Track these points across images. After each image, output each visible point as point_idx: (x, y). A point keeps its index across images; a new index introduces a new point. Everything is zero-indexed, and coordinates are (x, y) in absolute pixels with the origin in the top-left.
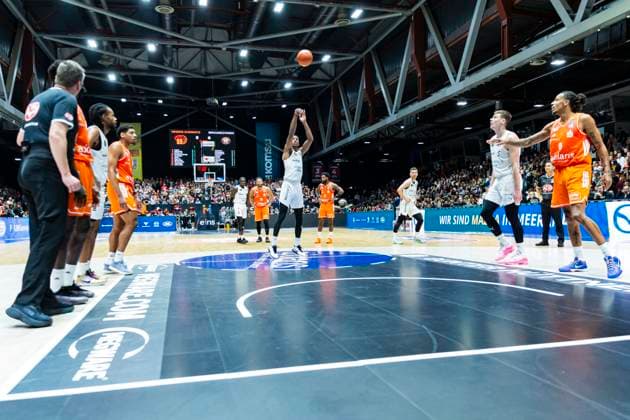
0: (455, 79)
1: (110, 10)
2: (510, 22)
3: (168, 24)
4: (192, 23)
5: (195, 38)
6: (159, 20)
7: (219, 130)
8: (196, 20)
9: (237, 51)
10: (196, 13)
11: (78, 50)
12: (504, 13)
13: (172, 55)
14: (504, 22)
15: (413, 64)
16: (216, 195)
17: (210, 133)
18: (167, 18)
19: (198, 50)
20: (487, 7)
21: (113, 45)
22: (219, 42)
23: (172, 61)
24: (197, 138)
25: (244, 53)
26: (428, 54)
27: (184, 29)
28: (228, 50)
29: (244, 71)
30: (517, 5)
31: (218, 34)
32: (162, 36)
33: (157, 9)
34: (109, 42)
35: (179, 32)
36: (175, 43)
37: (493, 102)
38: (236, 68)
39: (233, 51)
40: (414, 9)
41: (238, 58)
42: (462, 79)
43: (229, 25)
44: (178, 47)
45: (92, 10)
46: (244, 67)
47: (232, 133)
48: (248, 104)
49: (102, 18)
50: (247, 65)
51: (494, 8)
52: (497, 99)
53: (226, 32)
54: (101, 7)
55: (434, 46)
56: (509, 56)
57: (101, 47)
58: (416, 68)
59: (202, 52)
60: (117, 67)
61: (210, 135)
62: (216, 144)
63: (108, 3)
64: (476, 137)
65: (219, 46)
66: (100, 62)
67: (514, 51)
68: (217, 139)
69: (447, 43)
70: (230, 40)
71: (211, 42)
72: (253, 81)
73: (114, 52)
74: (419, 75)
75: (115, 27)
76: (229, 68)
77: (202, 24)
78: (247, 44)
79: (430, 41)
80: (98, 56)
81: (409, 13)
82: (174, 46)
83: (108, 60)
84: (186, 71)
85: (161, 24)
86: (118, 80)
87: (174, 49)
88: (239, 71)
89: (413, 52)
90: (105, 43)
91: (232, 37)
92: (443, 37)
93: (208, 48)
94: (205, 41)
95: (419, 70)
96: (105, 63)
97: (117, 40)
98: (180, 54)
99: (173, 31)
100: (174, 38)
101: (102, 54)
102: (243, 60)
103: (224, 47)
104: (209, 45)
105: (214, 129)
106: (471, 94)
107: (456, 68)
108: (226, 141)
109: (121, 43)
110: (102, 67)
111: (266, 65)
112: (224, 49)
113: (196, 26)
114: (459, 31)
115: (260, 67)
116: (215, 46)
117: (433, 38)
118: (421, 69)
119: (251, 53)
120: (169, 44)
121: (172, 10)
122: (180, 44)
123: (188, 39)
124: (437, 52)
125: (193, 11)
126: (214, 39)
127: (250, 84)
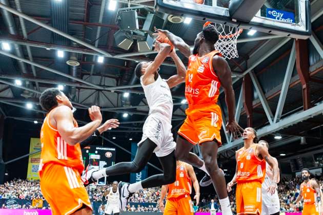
0: (273, 121)
1: (35, 61)
2: (308, 86)
3: (74, 73)
4: (92, 73)
5: (93, 83)
6: (69, 70)
7: (104, 147)
8: (94, 70)
9: (122, 93)
10: (95, 66)
11: (7, 86)
12: (304, 80)
13: (75, 93)
14: (304, 86)
15: (244, 109)
16: (97, 195)
17: (97, 148)
18: (74, 69)
19: (94, 90)
20: (293, 76)
21: (34, 84)
22: (109, 87)
23: (74, 97)
24: (87, 151)
25: (126, 95)
26: (254, 103)
27: (85, 77)
28: (115, 92)
29: (125, 107)
30: (312, 76)
31: (109, 81)
32: (69, 80)
33: (68, 63)
34: (30, 82)
35: (82, 79)
36: (78, 85)
37: (299, 138)
38: (120, 104)
39: (119, 93)
40: (245, 74)
41: (122, 98)
42: (277, 121)
43: (117, 76)
44: (79, 88)
45: (22, 60)
46: (126, 104)
47: (114, 149)
48: (127, 129)
49: (28, 66)
50: (128, 103)
51: (297, 77)
52: (302, 136)
53: (115, 80)
54: (28, 59)
55: (258, 98)
56: (309, 108)
57: (24, 85)
58: (247, 112)
59: (97, 92)
60: (34, 99)
61: (98, 150)
62: (101, 157)
63: (33, 57)
64: (289, 161)
65: (109, 89)
66: (22, 95)
67: (311, 105)
68: (102, 153)
69: (267, 97)
70: (117, 85)
71: (104, 86)
72: (132, 114)
73: (33, 89)
74: (248, 116)
75: (36, 72)
76: (116, 105)
77: (98, 74)
78: (129, 89)
79: (255, 95)
80: (22, 91)
81: (241, 76)
82: (77, 87)
83: (28, 94)
84: (84, 104)
85: (70, 73)
86: (34, 108)
87: (77, 90)
88: (122, 106)
89: (244, 101)
90: (27, 83)
91: (119, 84)
92: (264, 93)
93: (101, 90)
94: (100, 85)
95: (248, 113)
96: (26, 96)
97: (37, 81)
98: (81, 93)
99: (78, 77)
100: (77, 82)
101: (24, 90)
102: (126, 100)
103: (113, 90)
104: (102, 88)
105: (100, 146)
106: (284, 132)
107: (274, 113)
108: (109, 155)
109: (39, 83)
110: (24, 99)
111: (141, 103)
112: (113, 91)
113: (93, 75)
114: (274, 90)
115: (137, 105)
116: (106, 89)
117: (257, 93)
118: (250, 113)
119: (132, 95)
120: (74, 86)
121: (78, 64)
122: (81, 86)
123: (88, 83)
124: (260, 102)
125: (93, 66)
126: (106, 85)
127: (129, 115)
